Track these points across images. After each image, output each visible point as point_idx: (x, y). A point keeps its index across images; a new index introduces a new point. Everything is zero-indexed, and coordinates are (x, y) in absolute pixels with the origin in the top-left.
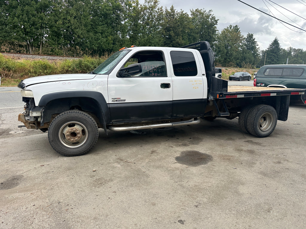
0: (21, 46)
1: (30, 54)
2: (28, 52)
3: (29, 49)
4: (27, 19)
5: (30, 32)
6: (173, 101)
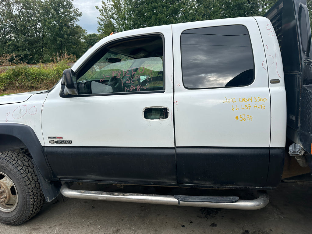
6: (176, 148)
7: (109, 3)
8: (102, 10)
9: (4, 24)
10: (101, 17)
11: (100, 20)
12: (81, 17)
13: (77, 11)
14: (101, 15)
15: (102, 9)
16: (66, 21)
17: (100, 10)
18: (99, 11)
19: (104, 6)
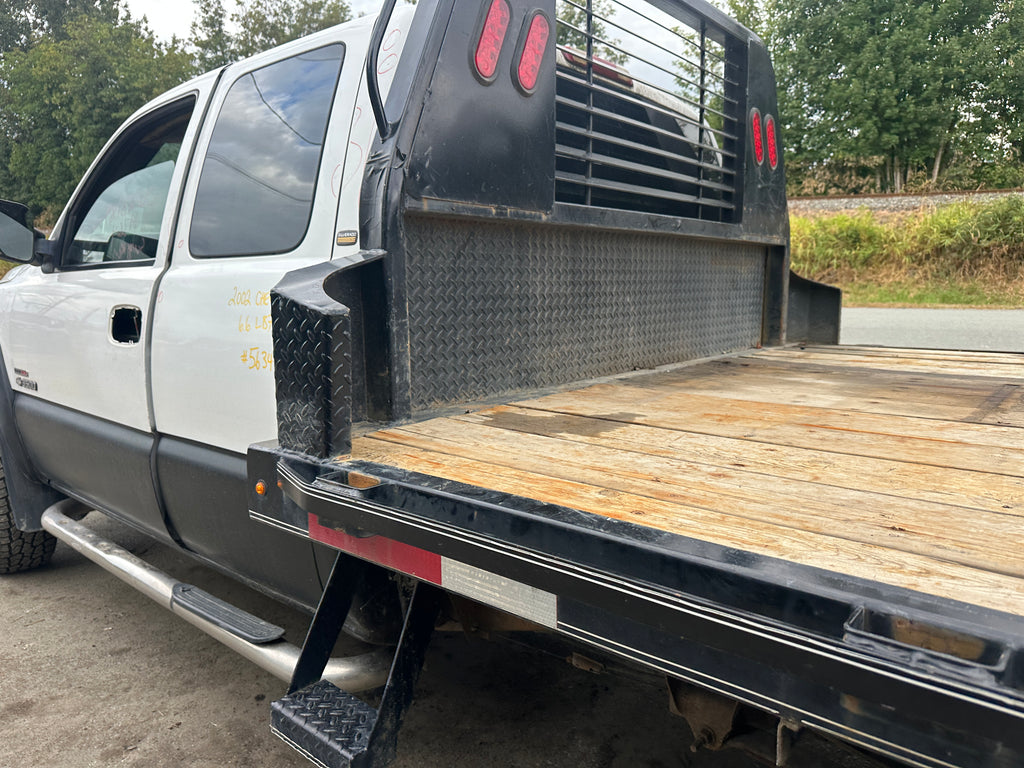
0: (863, 171)
1: (893, 193)
2: (886, 189)
3: (892, 178)
4: (892, 75)
5: (899, 119)
6: (158, 436)
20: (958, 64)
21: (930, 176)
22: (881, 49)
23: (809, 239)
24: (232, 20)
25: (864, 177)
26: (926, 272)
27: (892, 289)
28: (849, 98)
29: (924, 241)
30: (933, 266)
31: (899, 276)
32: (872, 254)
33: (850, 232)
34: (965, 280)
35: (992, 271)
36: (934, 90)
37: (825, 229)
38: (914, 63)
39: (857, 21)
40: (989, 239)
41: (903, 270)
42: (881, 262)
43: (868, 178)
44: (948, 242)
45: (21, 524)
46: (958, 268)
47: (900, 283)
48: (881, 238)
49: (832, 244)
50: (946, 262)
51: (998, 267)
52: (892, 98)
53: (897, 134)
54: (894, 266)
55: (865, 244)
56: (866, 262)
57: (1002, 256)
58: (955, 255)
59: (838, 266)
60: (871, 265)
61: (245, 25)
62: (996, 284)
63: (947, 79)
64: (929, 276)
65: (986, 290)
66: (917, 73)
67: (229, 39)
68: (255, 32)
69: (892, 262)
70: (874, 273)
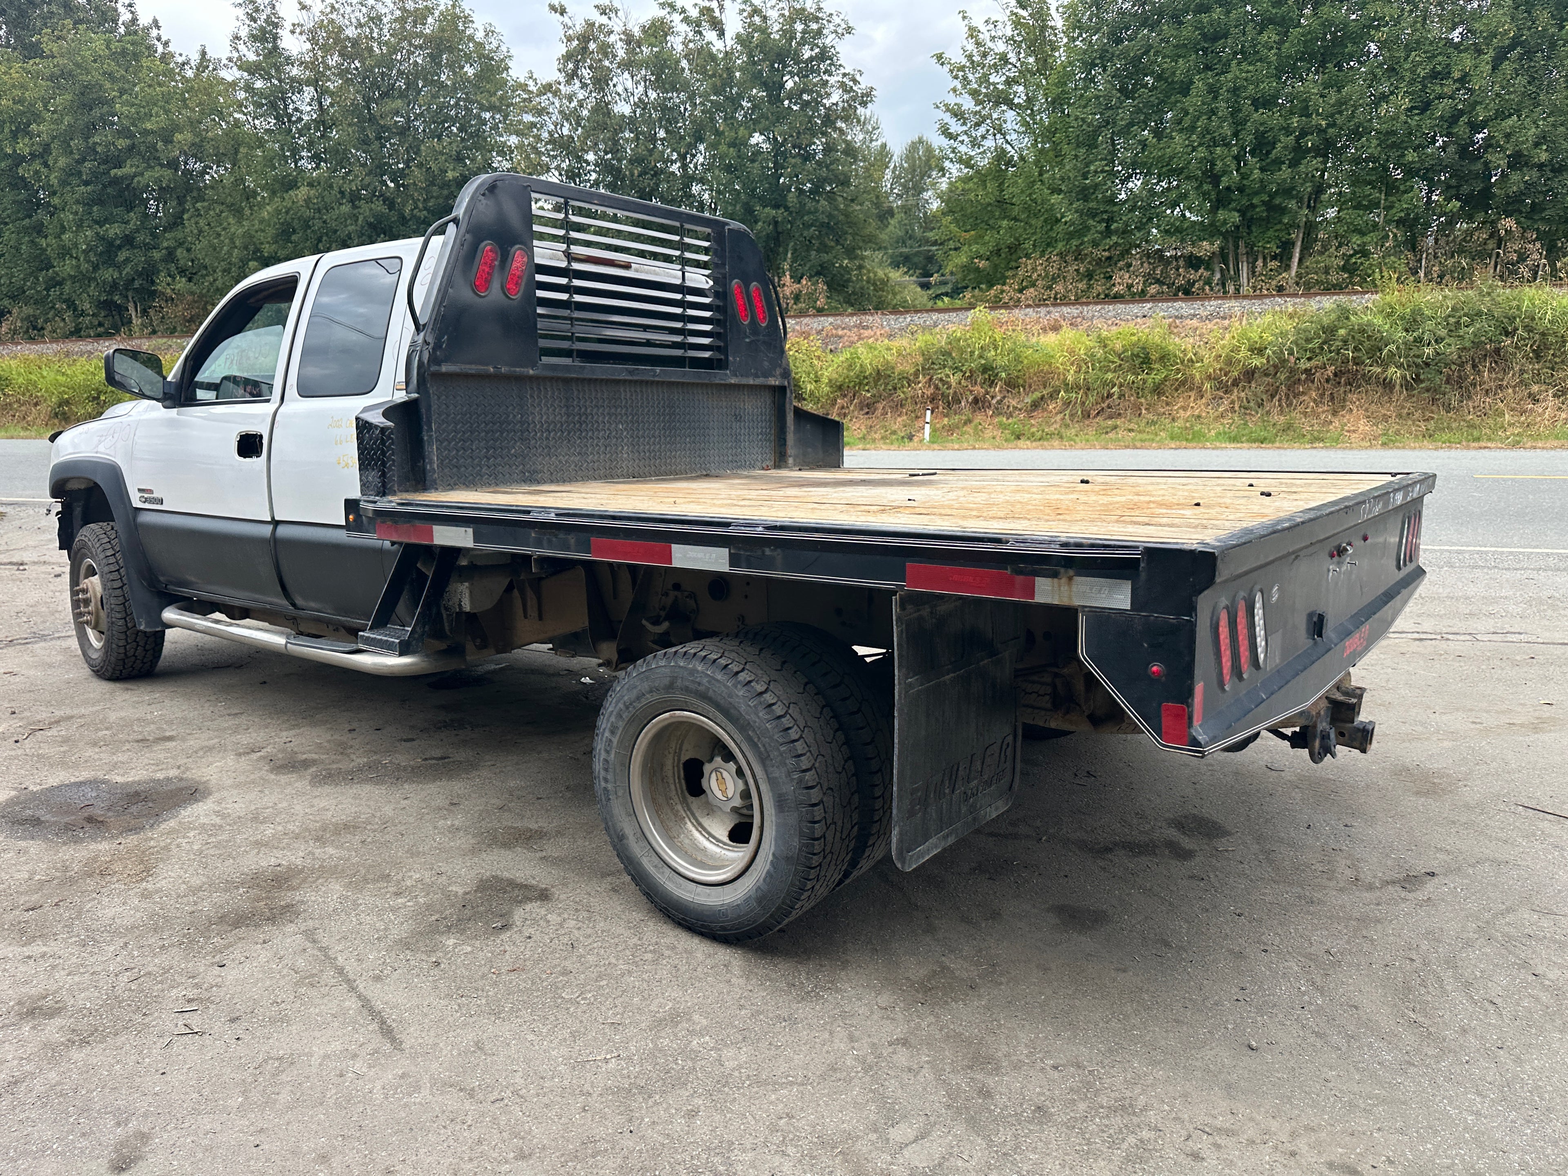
0: (1193, 262)
1: (1237, 295)
2: (1228, 287)
3: (1237, 271)
4: (1227, 130)
5: (1240, 189)
6: (276, 523)
7: (993, 33)
8: (962, 68)
9: (580, 159)
10: (952, 100)
11: (947, 118)
12: (869, 105)
13: (855, 81)
14: (954, 90)
15: (964, 61)
16: (799, 133)
17: (957, 71)
18: (951, 71)
19: (971, 47)
20: (1318, 114)
21: (1288, 268)
22: (1213, 91)
23: (1083, 360)
24: (293, 32)
25: (1196, 271)
26: (1233, 402)
27: (1188, 425)
28: (1171, 158)
29: (1229, 362)
30: (1243, 394)
31: (1198, 407)
32: (1166, 379)
33: (1136, 350)
34: (1281, 412)
35: (1315, 401)
36: (1285, 148)
37: (1105, 346)
38: (1256, 110)
39: (1181, 51)
40: (1309, 359)
41: (1204, 401)
42: (1177, 390)
43: (1200, 271)
44: (1257, 361)
45: (140, 625)
46: (1273, 396)
47: (1199, 417)
48: (1175, 356)
49: (1113, 366)
50: (1258, 387)
51: (1322, 396)
52: (1228, 161)
53: (1238, 211)
54: (1192, 394)
55: (1157, 366)
56: (1158, 390)
57: (1328, 381)
58: (1269, 379)
59: (1121, 396)
60: (1164, 393)
61: (313, 40)
62: (1318, 417)
63: (1304, 134)
64: (1237, 408)
65: (1305, 425)
66: (1261, 124)
67: (289, 61)
68: (326, 49)
69: (1191, 389)
70: (1167, 404)
